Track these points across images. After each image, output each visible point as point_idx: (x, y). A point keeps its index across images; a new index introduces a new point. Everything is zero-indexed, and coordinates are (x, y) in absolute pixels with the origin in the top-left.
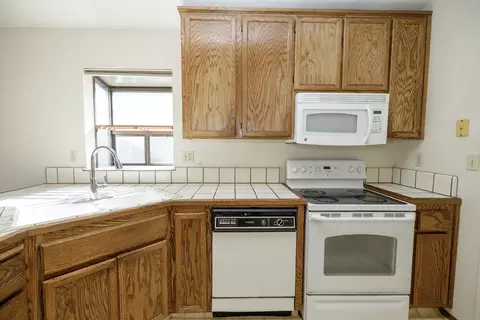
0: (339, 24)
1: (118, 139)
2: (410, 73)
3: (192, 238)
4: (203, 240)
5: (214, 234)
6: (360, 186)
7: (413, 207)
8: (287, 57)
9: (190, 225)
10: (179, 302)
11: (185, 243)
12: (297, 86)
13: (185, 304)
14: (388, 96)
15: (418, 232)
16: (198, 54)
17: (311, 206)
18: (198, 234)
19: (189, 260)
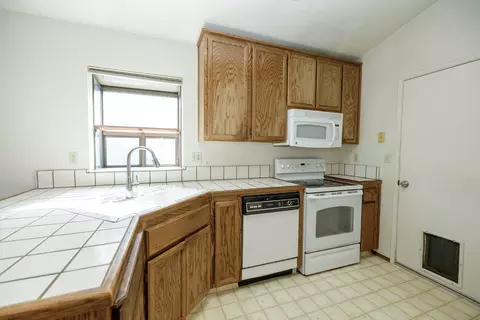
0: (314, 62)
1: (108, 139)
2: (351, 100)
3: (228, 222)
4: (237, 222)
5: (245, 217)
6: (322, 177)
7: (361, 187)
8: (283, 81)
9: (227, 211)
10: (217, 277)
11: (224, 227)
12: (289, 103)
13: (222, 278)
14: (342, 114)
15: (364, 203)
16: (218, 70)
17: (308, 190)
18: (233, 218)
19: (226, 241)
